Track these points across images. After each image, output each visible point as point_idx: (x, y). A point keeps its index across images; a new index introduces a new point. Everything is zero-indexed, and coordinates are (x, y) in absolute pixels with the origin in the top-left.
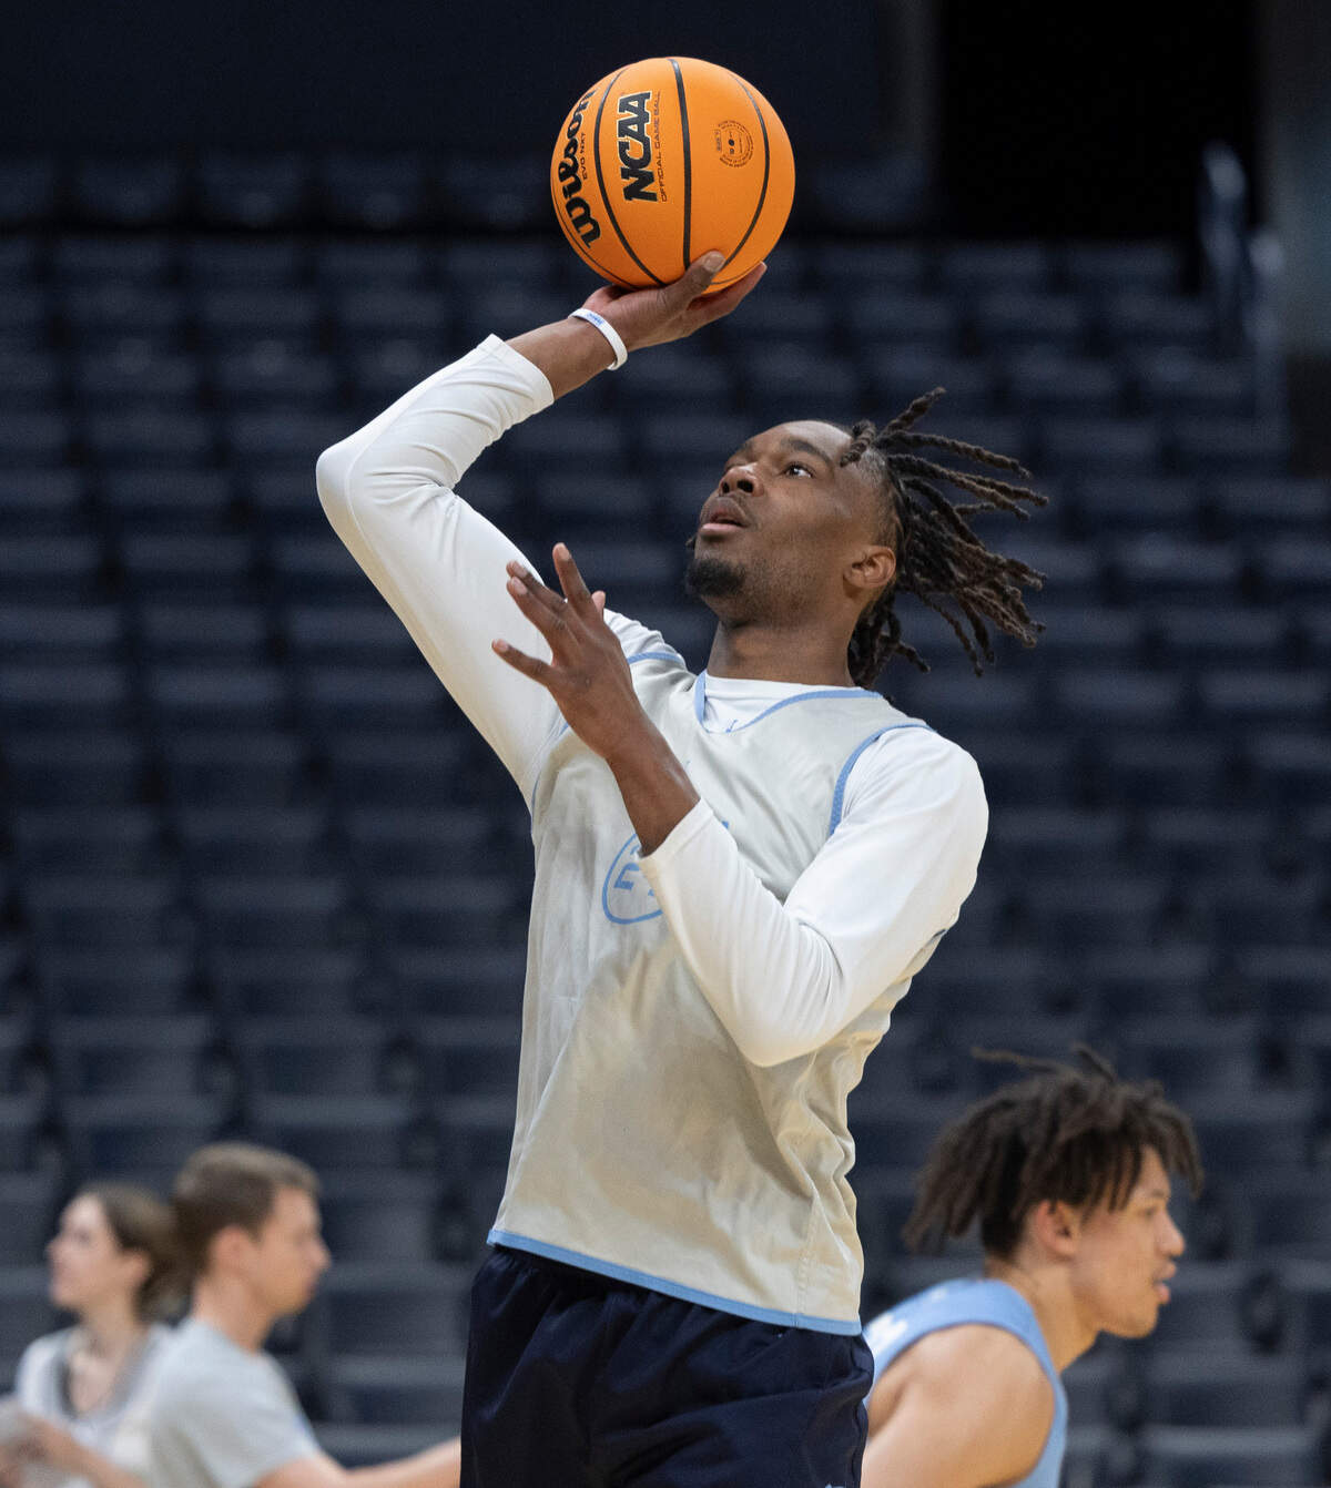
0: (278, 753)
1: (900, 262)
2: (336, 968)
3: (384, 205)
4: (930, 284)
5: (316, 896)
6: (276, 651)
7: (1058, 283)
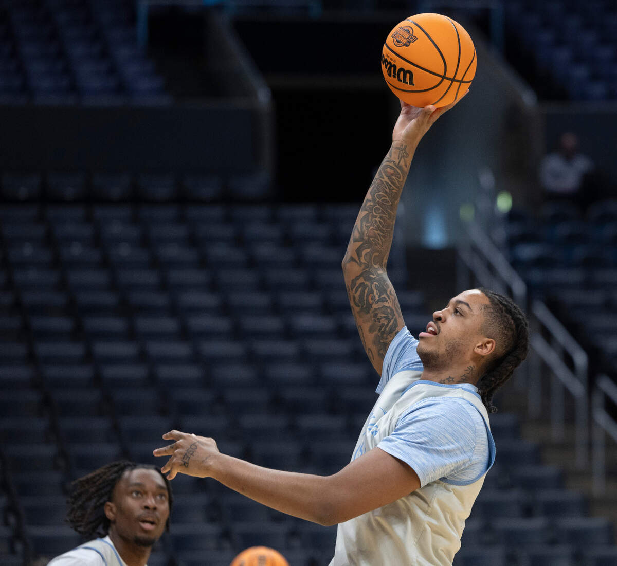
0: (33, 397)
1: (261, 212)
2: (55, 477)
3: (69, 192)
4: (273, 220)
5: (47, 451)
6: (31, 358)
7: (320, 219)
